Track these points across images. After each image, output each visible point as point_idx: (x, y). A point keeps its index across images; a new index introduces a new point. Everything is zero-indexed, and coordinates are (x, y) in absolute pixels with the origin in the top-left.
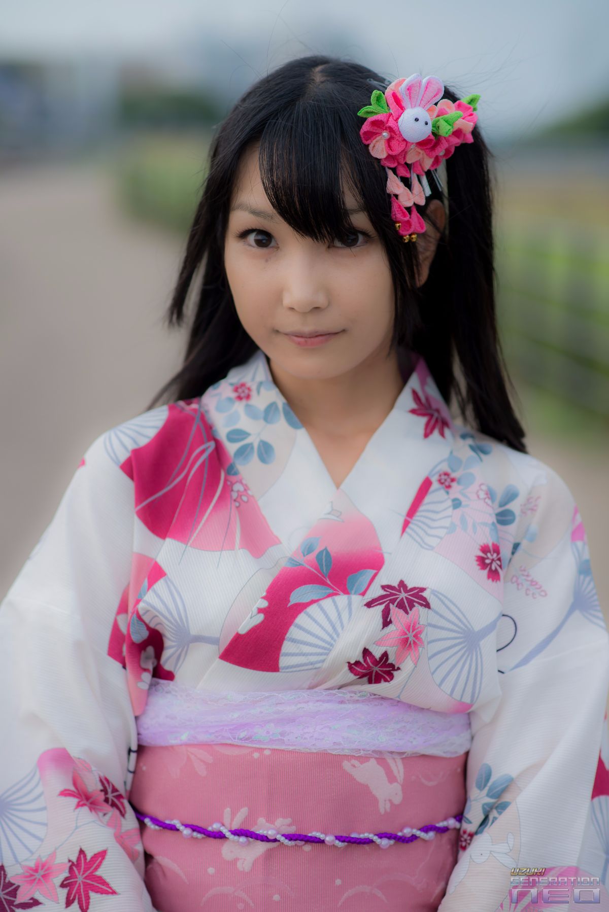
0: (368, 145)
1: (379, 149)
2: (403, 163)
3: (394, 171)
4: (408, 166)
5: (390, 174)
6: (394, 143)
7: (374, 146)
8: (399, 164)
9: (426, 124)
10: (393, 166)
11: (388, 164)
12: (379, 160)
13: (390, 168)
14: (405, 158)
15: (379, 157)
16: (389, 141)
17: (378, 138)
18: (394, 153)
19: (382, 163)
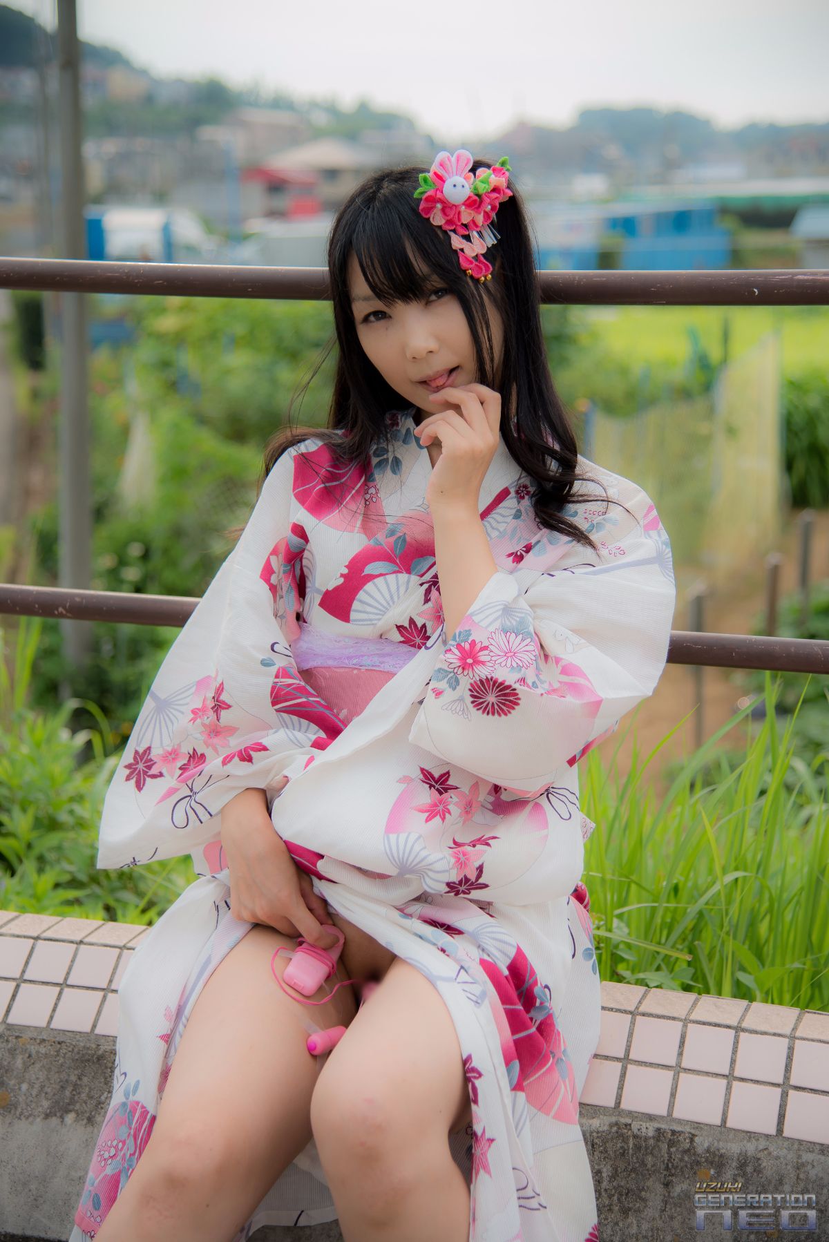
0: (429, 218)
1: (438, 219)
2: (459, 224)
3: (454, 231)
4: (465, 226)
5: (453, 235)
6: (447, 210)
7: (433, 218)
8: (456, 225)
9: (463, 186)
10: (453, 228)
11: (447, 228)
12: (440, 227)
13: (451, 231)
14: (459, 219)
15: (440, 224)
16: (443, 210)
17: (435, 211)
18: (449, 218)
19: (444, 229)
